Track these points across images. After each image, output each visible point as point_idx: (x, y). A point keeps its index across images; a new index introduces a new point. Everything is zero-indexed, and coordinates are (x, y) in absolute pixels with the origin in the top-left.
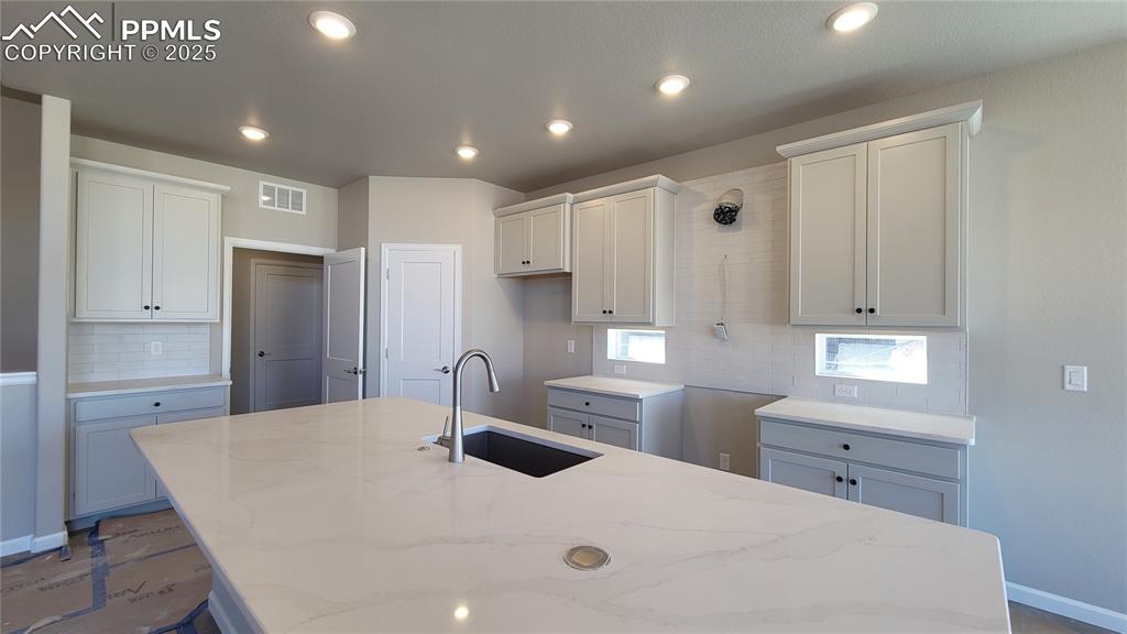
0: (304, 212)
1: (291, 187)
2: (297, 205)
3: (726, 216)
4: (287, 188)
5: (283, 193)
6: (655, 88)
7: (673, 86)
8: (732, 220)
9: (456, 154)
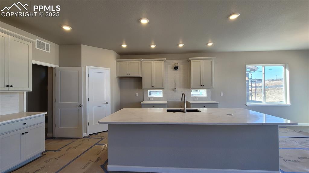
0: (50, 52)
1: (46, 42)
2: (48, 49)
3: (176, 68)
4: (45, 42)
5: (43, 44)
6: (178, 45)
7: (181, 45)
8: (178, 69)
9: (121, 46)
